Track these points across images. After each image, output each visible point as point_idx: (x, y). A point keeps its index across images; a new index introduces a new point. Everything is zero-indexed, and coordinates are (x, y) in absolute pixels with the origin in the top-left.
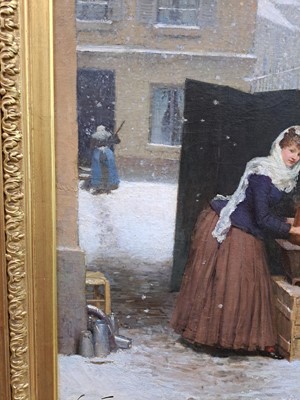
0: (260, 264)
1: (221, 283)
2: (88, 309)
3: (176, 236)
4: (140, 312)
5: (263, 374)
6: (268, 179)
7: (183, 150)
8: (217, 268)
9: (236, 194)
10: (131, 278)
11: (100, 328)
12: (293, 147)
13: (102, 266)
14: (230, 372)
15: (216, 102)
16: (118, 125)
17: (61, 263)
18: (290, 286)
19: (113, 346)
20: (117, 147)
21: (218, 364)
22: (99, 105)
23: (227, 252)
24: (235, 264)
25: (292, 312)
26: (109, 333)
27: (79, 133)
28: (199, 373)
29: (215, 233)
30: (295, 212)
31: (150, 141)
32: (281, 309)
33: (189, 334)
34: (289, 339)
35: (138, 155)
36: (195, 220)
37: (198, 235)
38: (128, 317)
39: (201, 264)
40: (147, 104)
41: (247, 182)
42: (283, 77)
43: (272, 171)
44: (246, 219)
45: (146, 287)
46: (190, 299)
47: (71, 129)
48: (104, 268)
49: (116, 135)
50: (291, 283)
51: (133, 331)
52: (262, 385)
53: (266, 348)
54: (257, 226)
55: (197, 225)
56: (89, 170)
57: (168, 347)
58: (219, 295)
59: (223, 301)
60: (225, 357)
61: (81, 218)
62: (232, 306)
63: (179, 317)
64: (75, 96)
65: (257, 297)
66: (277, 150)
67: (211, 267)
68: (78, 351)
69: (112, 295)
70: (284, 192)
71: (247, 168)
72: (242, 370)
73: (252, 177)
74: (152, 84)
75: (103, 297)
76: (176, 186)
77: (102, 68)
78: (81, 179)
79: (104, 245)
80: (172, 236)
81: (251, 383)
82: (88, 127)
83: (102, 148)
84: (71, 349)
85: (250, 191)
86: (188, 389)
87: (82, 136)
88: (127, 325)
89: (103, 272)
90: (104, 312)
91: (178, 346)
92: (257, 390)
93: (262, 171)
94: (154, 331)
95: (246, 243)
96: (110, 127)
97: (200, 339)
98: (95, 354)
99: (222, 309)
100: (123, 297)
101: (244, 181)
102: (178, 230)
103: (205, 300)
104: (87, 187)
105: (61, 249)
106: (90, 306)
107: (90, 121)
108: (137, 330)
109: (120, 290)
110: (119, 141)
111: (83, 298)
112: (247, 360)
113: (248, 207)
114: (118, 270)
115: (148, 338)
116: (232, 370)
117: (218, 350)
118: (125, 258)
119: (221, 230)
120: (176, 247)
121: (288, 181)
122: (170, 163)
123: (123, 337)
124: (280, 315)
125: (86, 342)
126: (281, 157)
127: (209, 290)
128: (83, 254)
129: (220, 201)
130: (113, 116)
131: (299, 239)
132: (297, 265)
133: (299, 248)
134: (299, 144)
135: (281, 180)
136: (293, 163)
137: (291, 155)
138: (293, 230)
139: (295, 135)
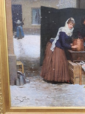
0: (64, 57)
1: (54, 63)
2: (18, 72)
3: (41, 50)
4: (32, 72)
5: (67, 88)
6: (65, 33)
7: (41, 26)
8: (52, 59)
9: (56, 37)
10: (29, 63)
11: (21, 77)
12: (71, 24)
13: (21, 60)
14: (58, 89)
15: (49, 12)
16: (23, 20)
17: (10, 59)
18: (72, 63)
19: (25, 82)
20: (23, 25)
21: (54, 86)
22: (18, 14)
23: (55, 54)
24: (57, 57)
25: (74, 70)
26: (24, 79)
27: (13, 22)
28: (49, 89)
29: (51, 49)
30: (73, 42)
31: (32, 24)
32: (70, 70)
33: (46, 78)
34: (73, 78)
35: (29, 28)
36: (46, 46)
37: (47, 50)
38: (29, 74)
39: (48, 58)
40: (31, 13)
41: (59, 34)
42: (67, 4)
43: (66, 31)
44: (59, 44)
45: (33, 65)
46: (45, 68)
47: (11, 21)
48: (22, 60)
49: (23, 23)
50: (73, 62)
51: (30, 78)
52: (67, 92)
53: (67, 81)
54: (62, 46)
55: (46, 47)
56: (16, 32)
57: (40, 82)
58: (53, 66)
59: (55, 68)
60: (56, 84)
61: (14, 46)
62: (57, 69)
63: (43, 73)
64: (11, 12)
65: (64, 66)
66: (67, 25)
67: (50, 59)
68: (15, 84)
69: (24, 68)
70: (69, 36)
71: (59, 30)
72: (61, 88)
73: (60, 32)
74: (32, 8)
75: (22, 68)
76: (40, 36)
77: (18, 4)
78: (14, 35)
79: (21, 54)
80: (40, 50)
81: (64, 91)
82: (15, 20)
83: (19, 26)
84: (13, 84)
85: (60, 36)
86: (46, 94)
87: (13, 23)
88: (29, 76)
89: (21, 61)
90: (22, 72)
91: (43, 81)
92: (65, 93)
93: (63, 31)
94: (36, 77)
95: (60, 51)
96: (21, 20)
97: (49, 79)
98: (20, 85)
99: (54, 70)
100: (27, 68)
101: (58, 34)
102: (41, 49)
103: (50, 68)
104: (15, 37)
105: (9, 55)
106: (18, 71)
107: (16, 19)
108: (31, 77)
109: (26, 66)
110: (24, 24)
111: (16, 69)
112: (62, 85)
113: (60, 41)
114: (25, 60)
115: (34, 79)
116: (58, 88)
117: (54, 82)
118: (27, 57)
119: (53, 48)
120: (41, 53)
121: (70, 33)
122: (38, 30)
123: (28, 79)
124: (70, 71)
125: (18, 81)
127: (51, 65)
128: (16, 56)
129: (52, 40)
130: (22, 17)
131: (74, 49)
132: (74, 57)
133: (74, 52)
134: (72, 23)
135: (68, 33)
136: (71, 28)
137: (70, 26)
138: (72, 47)
139: (71, 20)
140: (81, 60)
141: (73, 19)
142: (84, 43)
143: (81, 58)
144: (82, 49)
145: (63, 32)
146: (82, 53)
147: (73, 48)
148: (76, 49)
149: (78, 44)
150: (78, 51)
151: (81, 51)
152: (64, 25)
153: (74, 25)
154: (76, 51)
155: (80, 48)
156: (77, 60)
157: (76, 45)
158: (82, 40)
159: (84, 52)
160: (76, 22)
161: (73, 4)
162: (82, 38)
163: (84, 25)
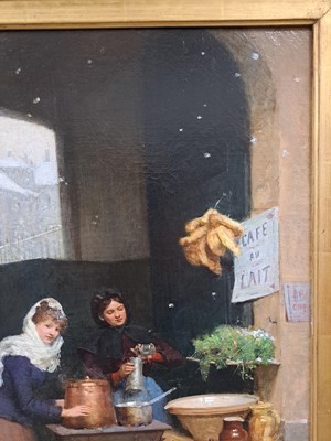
6: (26, 359)
12: (49, 322)
30: (64, 393)
41: (2, 365)
42: (23, 246)
43: (29, 350)
54: (22, 413)
66: (30, 326)
70: (47, 372)
73: (6, 359)
85: (7, 374)
93: (17, 352)
95: (13, 432)
121: (49, 360)
126: (36, 334)
131: (74, 422)
133: (75, 432)
134: (55, 319)
135: (42, 360)
136: (52, 339)
137: (48, 330)
138: (65, 413)
139: (49, 308)
141: (54, 304)
142: (112, 397)
144: (105, 418)
145: (17, 357)
146: (107, 434)
147: (71, 418)
148: (80, 419)
149: (87, 401)
150: (90, 427)
151: (101, 425)
152: (18, 330)
153: (62, 326)
154: (82, 428)
155: (100, 416)
157: (79, 403)
158: (101, 382)
159: (115, 428)
160: (72, 314)
161: (52, 245)
162: (101, 375)
163: (106, 325)
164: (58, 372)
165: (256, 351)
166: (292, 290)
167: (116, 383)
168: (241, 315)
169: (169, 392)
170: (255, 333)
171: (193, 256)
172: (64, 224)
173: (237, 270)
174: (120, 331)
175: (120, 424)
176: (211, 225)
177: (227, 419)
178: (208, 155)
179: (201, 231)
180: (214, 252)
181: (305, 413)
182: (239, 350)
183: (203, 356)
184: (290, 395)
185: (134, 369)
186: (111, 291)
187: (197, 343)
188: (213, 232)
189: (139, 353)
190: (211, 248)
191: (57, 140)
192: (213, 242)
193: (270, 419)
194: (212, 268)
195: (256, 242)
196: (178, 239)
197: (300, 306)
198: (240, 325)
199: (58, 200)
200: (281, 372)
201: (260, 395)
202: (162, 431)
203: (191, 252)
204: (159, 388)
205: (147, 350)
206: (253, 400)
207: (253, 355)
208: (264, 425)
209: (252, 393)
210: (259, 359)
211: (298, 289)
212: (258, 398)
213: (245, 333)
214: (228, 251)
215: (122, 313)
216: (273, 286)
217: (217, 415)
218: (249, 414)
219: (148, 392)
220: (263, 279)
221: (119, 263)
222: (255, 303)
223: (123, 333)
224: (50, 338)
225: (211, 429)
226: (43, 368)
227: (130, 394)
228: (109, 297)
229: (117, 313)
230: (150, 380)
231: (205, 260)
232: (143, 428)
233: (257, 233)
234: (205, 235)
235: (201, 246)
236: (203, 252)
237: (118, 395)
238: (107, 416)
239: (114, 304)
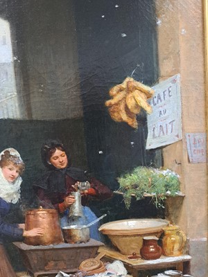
12: (11, 166)
30: (24, 219)
70: (11, 204)
121: (12, 194)
131: (32, 240)
132: (36, 262)
133: (33, 247)
135: (7, 194)
136: (14, 179)
137: (11, 172)
138: (26, 233)
139: (10, 156)
140: (59, 270)
141: (14, 152)
142: (60, 222)
143: (56, 265)
144: (55, 237)
147: (30, 237)
149: (41, 224)
150: (44, 244)
151: (53, 242)
153: (21, 169)
154: (38, 245)
155: (51, 236)
156: (46, 271)
157: (36, 226)
158: (51, 211)
159: (62, 245)
160: (27, 160)
161: (10, 108)
162: (50, 205)
163: (52, 167)
164: (19, 203)
165: (166, 186)
166: (192, 138)
167: (62, 211)
168: (154, 158)
169: (102, 217)
170: (164, 172)
171: (116, 114)
172: (19, 92)
173: (150, 125)
174: (64, 172)
175: (66, 242)
176: (129, 90)
177: (145, 238)
178: (125, 35)
179: (121, 95)
180: (131, 111)
181: (205, 233)
182: (153, 185)
183: (126, 190)
184: (193, 219)
185: (75, 200)
186: (55, 142)
187: (121, 180)
188: (130, 95)
189: (78, 188)
190: (130, 107)
191: (11, 28)
192: (131, 103)
193: (178, 238)
194: (130, 123)
195: (163, 102)
196: (104, 102)
197: (199, 151)
198: (154, 166)
199: (13, 74)
200: (186, 202)
201: (170, 219)
202: (98, 247)
203: (114, 112)
204: (94, 215)
205: (84, 186)
206: (164, 224)
207: (164, 189)
208: (174, 242)
209: (164, 218)
210: (169, 192)
211: (197, 137)
212: (169, 222)
213: (157, 172)
214: (143, 110)
215: (65, 159)
216: (177, 136)
217: (138, 235)
218: (162, 234)
219: (86, 218)
220: (169, 130)
221: (60, 120)
222: (164, 149)
223: (66, 174)
224: (12, 178)
225: (134, 245)
226: (8, 201)
227: (72, 220)
228: (54, 147)
229: (61, 159)
230: (87, 208)
231: (125, 117)
232: (83, 245)
233: (164, 95)
234: (125, 98)
235: (122, 107)
236: (124, 111)
237: (64, 220)
238: (57, 236)
239: (58, 152)
